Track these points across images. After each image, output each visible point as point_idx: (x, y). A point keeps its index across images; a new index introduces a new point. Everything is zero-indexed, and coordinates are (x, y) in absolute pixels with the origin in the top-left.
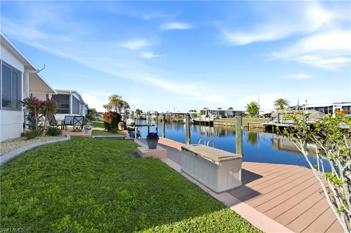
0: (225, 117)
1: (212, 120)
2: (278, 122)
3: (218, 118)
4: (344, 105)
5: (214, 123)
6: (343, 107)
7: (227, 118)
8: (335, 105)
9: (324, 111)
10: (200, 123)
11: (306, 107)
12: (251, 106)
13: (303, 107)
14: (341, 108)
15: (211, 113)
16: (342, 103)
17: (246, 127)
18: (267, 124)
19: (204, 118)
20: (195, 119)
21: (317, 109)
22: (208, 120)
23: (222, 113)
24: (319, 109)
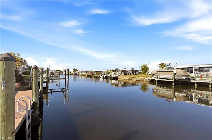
0: (126, 74)
1: (118, 76)
2: (156, 77)
3: (121, 75)
4: (200, 66)
5: (119, 78)
6: (199, 67)
7: (128, 75)
8: (195, 66)
9: (187, 70)
10: (110, 78)
11: (176, 67)
12: (143, 67)
13: (174, 68)
14: (198, 68)
15: (118, 71)
16: (199, 65)
17: (138, 80)
18: (151, 79)
19: (113, 75)
20: (107, 75)
21: (183, 69)
22: (114, 76)
23: (124, 72)
24: (184, 69)
